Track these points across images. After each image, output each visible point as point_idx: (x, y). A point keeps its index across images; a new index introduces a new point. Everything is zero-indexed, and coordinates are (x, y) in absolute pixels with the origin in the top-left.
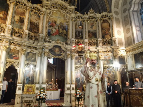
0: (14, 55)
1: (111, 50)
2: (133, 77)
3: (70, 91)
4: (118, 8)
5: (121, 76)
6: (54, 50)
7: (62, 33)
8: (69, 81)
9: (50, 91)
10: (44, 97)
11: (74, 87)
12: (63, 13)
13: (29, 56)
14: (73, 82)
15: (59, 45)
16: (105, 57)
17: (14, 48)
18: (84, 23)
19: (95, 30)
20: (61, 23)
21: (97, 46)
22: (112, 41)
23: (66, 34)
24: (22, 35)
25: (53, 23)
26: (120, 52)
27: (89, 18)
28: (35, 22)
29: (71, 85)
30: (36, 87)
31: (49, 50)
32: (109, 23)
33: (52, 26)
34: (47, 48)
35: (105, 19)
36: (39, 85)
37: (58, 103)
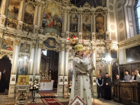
0: (7, 46)
1: (104, 44)
2: (123, 71)
3: (63, 82)
4: (113, 3)
5: (112, 69)
6: (48, 42)
7: (56, 25)
8: (62, 73)
9: (43, 82)
10: (37, 87)
11: (67, 78)
12: (58, 5)
13: (22, 47)
14: (66, 74)
15: (53, 37)
16: (97, 51)
17: (8, 38)
18: (79, 16)
19: (90, 23)
20: (56, 15)
21: (91, 39)
22: (105, 35)
23: (60, 26)
24: (16, 26)
25: (48, 14)
26: (112, 46)
27: (84, 11)
28: (30, 13)
29: (64, 77)
30: (30, 78)
31: (43, 41)
32: (104, 17)
33: (46, 17)
34: (41, 40)
35: (99, 13)
36: (32, 76)
37: (51, 94)
